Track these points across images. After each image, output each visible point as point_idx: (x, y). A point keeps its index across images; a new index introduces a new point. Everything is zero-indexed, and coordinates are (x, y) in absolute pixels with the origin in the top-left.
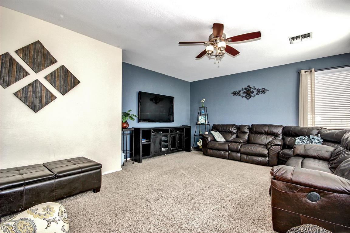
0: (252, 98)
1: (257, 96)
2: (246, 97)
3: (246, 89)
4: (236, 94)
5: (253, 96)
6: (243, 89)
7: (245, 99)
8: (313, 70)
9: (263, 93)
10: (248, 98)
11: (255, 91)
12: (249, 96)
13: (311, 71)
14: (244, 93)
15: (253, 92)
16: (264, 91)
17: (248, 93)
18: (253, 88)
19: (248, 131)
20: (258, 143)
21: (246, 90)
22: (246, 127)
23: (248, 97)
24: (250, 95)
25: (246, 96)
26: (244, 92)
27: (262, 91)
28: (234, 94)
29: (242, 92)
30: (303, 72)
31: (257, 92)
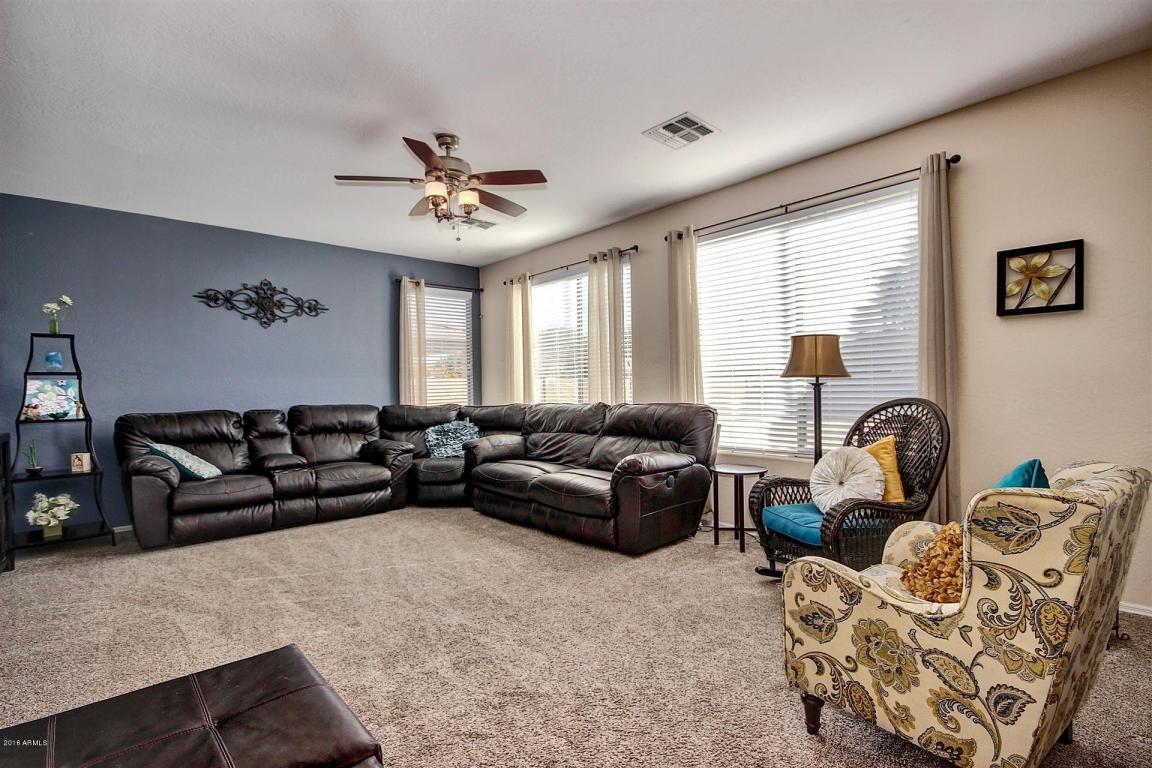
0: (279, 323)
1: (293, 320)
2: (256, 317)
3: (256, 290)
4: (216, 300)
5: (281, 318)
6: (245, 287)
7: (253, 323)
8: (423, 282)
9: (314, 313)
10: (265, 323)
11: (288, 302)
12: (269, 316)
13: (418, 284)
14: (249, 302)
15: (280, 305)
16: (315, 308)
17: (265, 304)
18: (281, 293)
19: (286, 430)
20: (334, 459)
21: (257, 293)
22: (278, 417)
23: (265, 320)
24: (273, 314)
25: (257, 313)
26: (251, 298)
27: (309, 308)
28: (210, 298)
29: (242, 297)
30: (406, 281)
31: (292, 309)
